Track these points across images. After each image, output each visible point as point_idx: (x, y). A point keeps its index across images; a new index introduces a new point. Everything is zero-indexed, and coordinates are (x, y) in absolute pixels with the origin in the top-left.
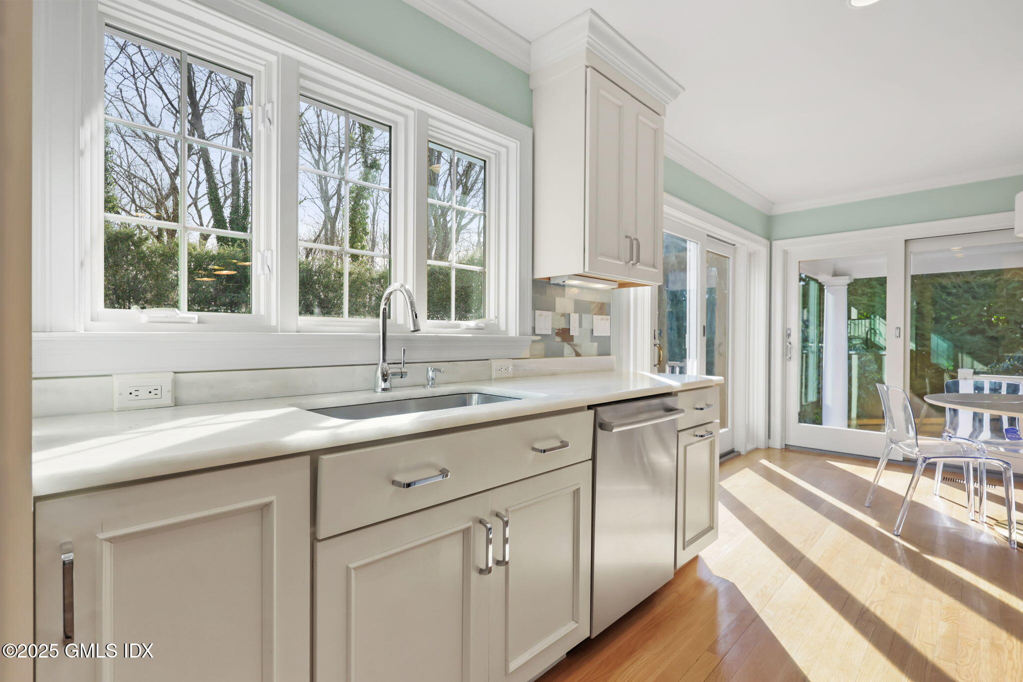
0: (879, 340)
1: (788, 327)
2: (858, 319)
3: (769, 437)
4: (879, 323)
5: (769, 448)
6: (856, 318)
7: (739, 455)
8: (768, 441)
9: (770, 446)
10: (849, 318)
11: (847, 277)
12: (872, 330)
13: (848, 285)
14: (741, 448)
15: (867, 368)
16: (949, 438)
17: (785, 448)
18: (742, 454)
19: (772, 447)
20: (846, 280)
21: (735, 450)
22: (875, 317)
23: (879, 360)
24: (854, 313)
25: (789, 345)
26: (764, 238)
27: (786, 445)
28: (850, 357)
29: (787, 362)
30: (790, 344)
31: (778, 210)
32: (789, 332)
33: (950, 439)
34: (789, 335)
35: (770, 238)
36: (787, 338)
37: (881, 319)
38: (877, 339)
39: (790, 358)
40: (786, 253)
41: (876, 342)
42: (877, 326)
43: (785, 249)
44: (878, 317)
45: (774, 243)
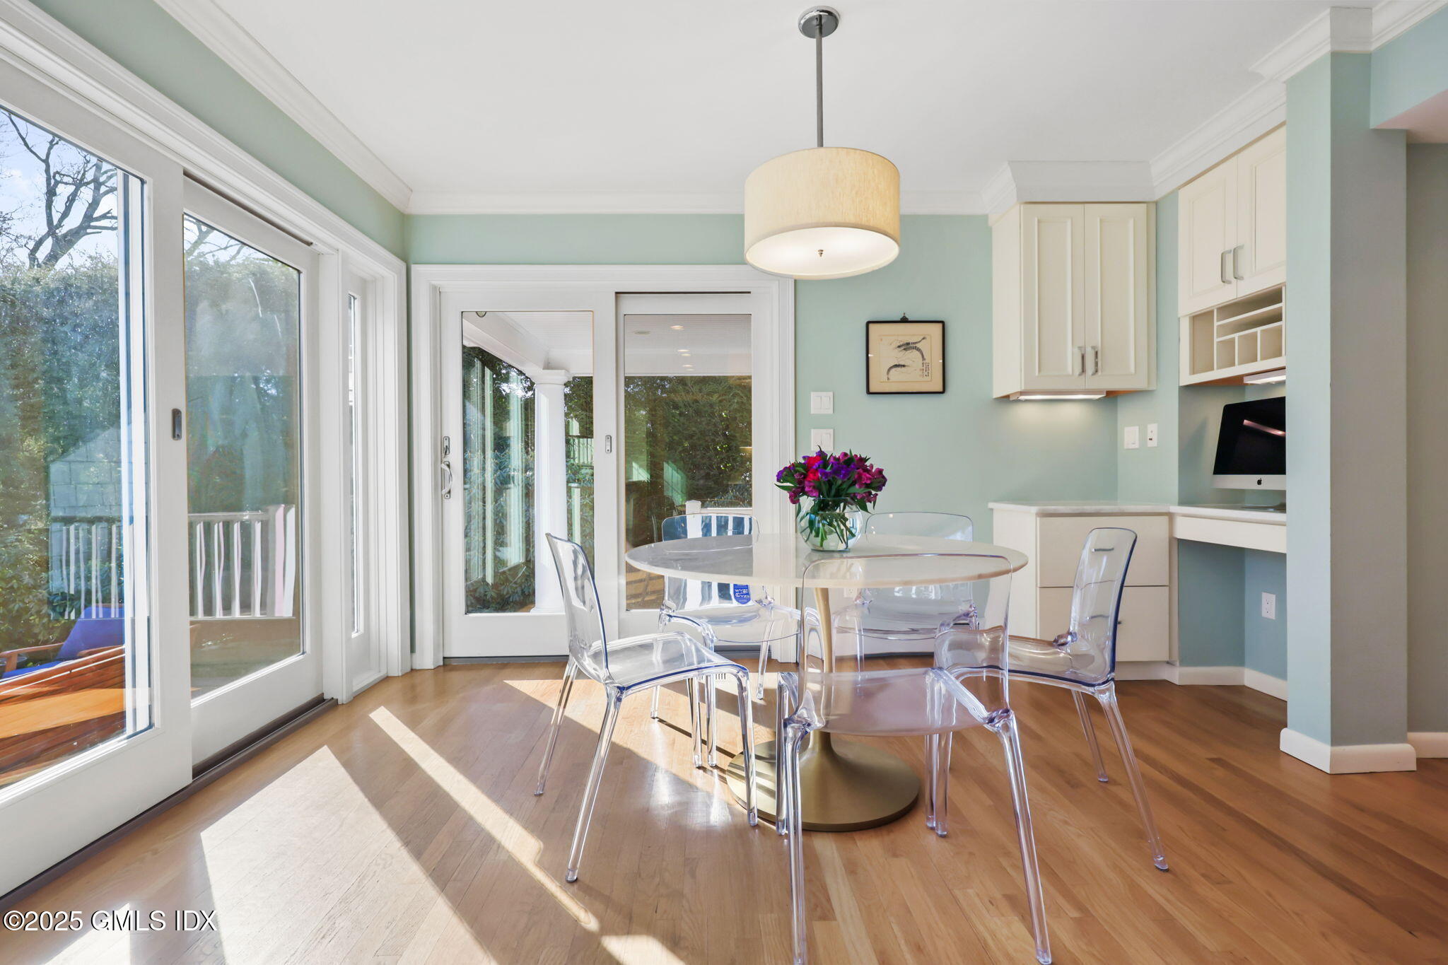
1: (445, 434)
3: (413, 650)
5: (412, 670)
7: (334, 704)
8: (411, 657)
9: (414, 668)
11: (563, 372)
14: (338, 689)
16: (668, 618)
17: (444, 665)
18: (340, 703)
19: (418, 668)
20: (561, 377)
21: (326, 697)
25: (447, 468)
26: (392, 251)
27: (444, 658)
28: (569, 490)
29: (445, 501)
30: (449, 466)
31: (417, 206)
32: (446, 443)
33: (669, 621)
34: (446, 450)
35: (405, 256)
36: (443, 454)
39: (449, 492)
40: (437, 292)
43: (433, 282)
45: (415, 269)
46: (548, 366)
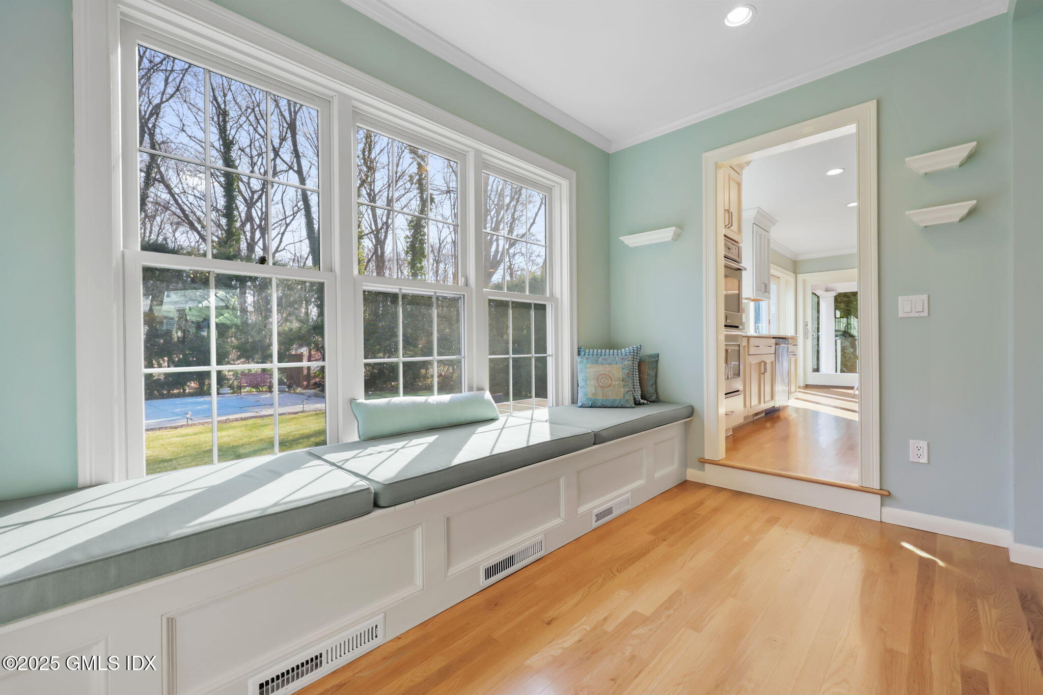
0: (854, 332)
1: (807, 320)
2: (841, 317)
4: (854, 321)
6: (839, 317)
10: (835, 318)
11: (834, 292)
12: (848, 324)
13: (835, 296)
15: (845, 351)
20: (834, 294)
22: (851, 317)
23: (853, 346)
24: (838, 314)
25: (807, 330)
26: (793, 272)
27: (806, 384)
28: (836, 342)
29: (806, 340)
31: (801, 258)
32: (807, 323)
34: (807, 325)
35: (796, 273)
36: (806, 327)
37: (854, 318)
38: (852, 331)
39: (807, 337)
40: (804, 281)
41: (851, 333)
42: (852, 323)
43: (803, 279)
44: (852, 317)
45: (798, 275)
46: (827, 290)
